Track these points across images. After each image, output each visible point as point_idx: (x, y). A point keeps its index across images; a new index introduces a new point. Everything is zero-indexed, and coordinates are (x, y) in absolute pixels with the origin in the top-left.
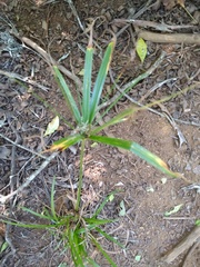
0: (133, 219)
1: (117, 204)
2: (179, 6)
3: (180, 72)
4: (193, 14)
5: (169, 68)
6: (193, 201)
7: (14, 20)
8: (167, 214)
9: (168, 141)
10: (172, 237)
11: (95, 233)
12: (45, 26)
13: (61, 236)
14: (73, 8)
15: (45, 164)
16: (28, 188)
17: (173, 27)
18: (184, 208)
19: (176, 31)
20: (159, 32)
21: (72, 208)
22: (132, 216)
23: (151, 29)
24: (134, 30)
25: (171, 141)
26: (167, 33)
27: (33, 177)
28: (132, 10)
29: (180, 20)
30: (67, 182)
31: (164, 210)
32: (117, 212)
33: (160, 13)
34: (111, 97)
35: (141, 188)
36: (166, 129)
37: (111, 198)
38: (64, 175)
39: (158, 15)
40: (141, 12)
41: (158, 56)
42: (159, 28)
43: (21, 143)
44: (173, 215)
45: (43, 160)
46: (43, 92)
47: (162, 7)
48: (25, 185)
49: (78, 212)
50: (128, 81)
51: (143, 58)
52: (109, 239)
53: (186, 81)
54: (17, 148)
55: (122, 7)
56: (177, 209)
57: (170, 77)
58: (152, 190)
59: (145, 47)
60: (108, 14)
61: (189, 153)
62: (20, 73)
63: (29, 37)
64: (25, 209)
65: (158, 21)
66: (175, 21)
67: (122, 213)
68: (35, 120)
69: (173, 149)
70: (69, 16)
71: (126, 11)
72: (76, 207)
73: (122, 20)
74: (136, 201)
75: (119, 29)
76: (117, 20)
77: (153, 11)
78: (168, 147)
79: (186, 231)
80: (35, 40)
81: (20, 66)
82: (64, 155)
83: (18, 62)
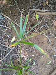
0: (37, 66)
1: (32, 62)
2: (47, 5)
3: (48, 23)
4: (50, 7)
5: (45, 22)
6: (55, 60)
7: (2, 11)
8: (47, 64)
9: (46, 42)
10: (49, 71)
11: (26, 71)
12: (10, 12)
13: (16, 72)
14: (18, 7)
15: (11, 50)
16: (6, 58)
17: (45, 11)
18: (52, 62)
19: (46, 12)
20: (42, 12)
21: (19, 63)
22: (37, 65)
23: (39, 11)
24: (35, 12)
25: (47, 42)
26: (44, 12)
27: (8, 54)
28: (34, 7)
29: (47, 8)
30: (18, 56)
31: (46, 63)
32: (33, 64)
33: (42, 7)
34: (29, 30)
35: (39, 56)
36: (45, 39)
37: (31, 60)
38: (17, 53)
39: (41, 8)
40: (36, 7)
41: (42, 19)
42: (41, 11)
43: (4, 45)
44: (49, 64)
45: (10, 49)
46: (10, 30)
47: (42, 5)
48: (5, 57)
49: (21, 64)
50: (34, 26)
51: (37, 19)
52: (31, 72)
53: (50, 25)
54: (3, 46)
55: (31, 6)
56: (50, 62)
57: (46, 24)
58: (43, 57)
59: (38, 16)
60: (27, 8)
61: (52, 45)
62: (4, 25)
63: (6, 15)
64: (5, 64)
65: (41, 9)
66: (46, 9)
67: (34, 64)
68: (8, 38)
69: (48, 44)
70: (17, 9)
71: (32, 7)
72: (20, 63)
73: (31, 9)
74: (38, 61)
75: (31, 12)
76: (30, 10)
77: (40, 7)
78: (46, 44)
79: (53, 69)
80: (8, 16)
81: (4, 23)
82: (16, 47)
83: (3, 22)
